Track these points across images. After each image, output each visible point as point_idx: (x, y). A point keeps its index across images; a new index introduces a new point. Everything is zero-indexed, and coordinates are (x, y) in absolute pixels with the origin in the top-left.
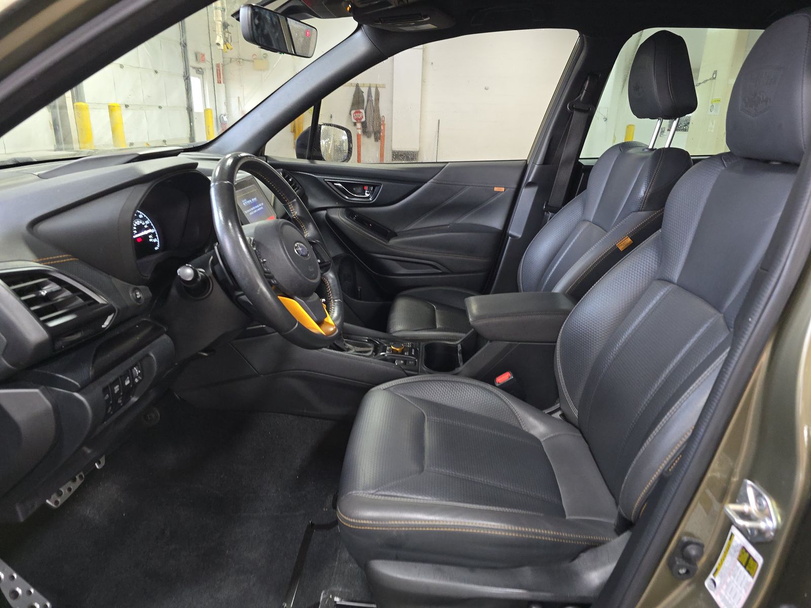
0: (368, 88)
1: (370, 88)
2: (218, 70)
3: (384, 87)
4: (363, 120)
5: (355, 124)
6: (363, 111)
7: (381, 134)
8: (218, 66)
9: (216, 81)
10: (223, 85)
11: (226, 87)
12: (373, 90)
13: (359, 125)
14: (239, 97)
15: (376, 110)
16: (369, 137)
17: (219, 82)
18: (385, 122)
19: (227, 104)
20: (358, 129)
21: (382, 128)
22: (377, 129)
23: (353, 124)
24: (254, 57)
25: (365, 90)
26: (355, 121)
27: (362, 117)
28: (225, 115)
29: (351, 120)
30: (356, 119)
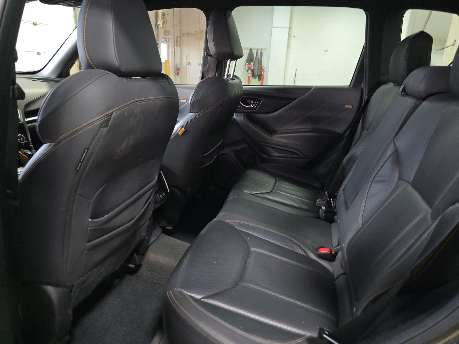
0: (256, 51)
1: (257, 50)
2: (177, 39)
3: (265, 49)
4: (252, 68)
5: (248, 71)
6: (252, 63)
7: (262, 77)
8: (177, 37)
9: (175, 46)
10: (179, 48)
11: (180, 49)
12: (259, 52)
13: (250, 72)
14: (187, 55)
15: (260, 62)
16: (255, 78)
17: (177, 46)
18: (265, 70)
19: (181, 58)
20: (249, 73)
21: (262, 73)
22: (260, 74)
23: (247, 71)
24: (196, 33)
25: (255, 52)
26: (248, 69)
27: (252, 67)
28: (179, 64)
29: (246, 68)
30: (248, 68)
